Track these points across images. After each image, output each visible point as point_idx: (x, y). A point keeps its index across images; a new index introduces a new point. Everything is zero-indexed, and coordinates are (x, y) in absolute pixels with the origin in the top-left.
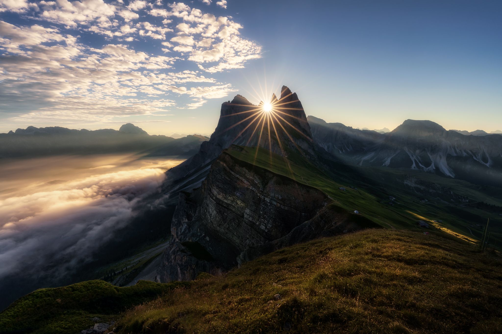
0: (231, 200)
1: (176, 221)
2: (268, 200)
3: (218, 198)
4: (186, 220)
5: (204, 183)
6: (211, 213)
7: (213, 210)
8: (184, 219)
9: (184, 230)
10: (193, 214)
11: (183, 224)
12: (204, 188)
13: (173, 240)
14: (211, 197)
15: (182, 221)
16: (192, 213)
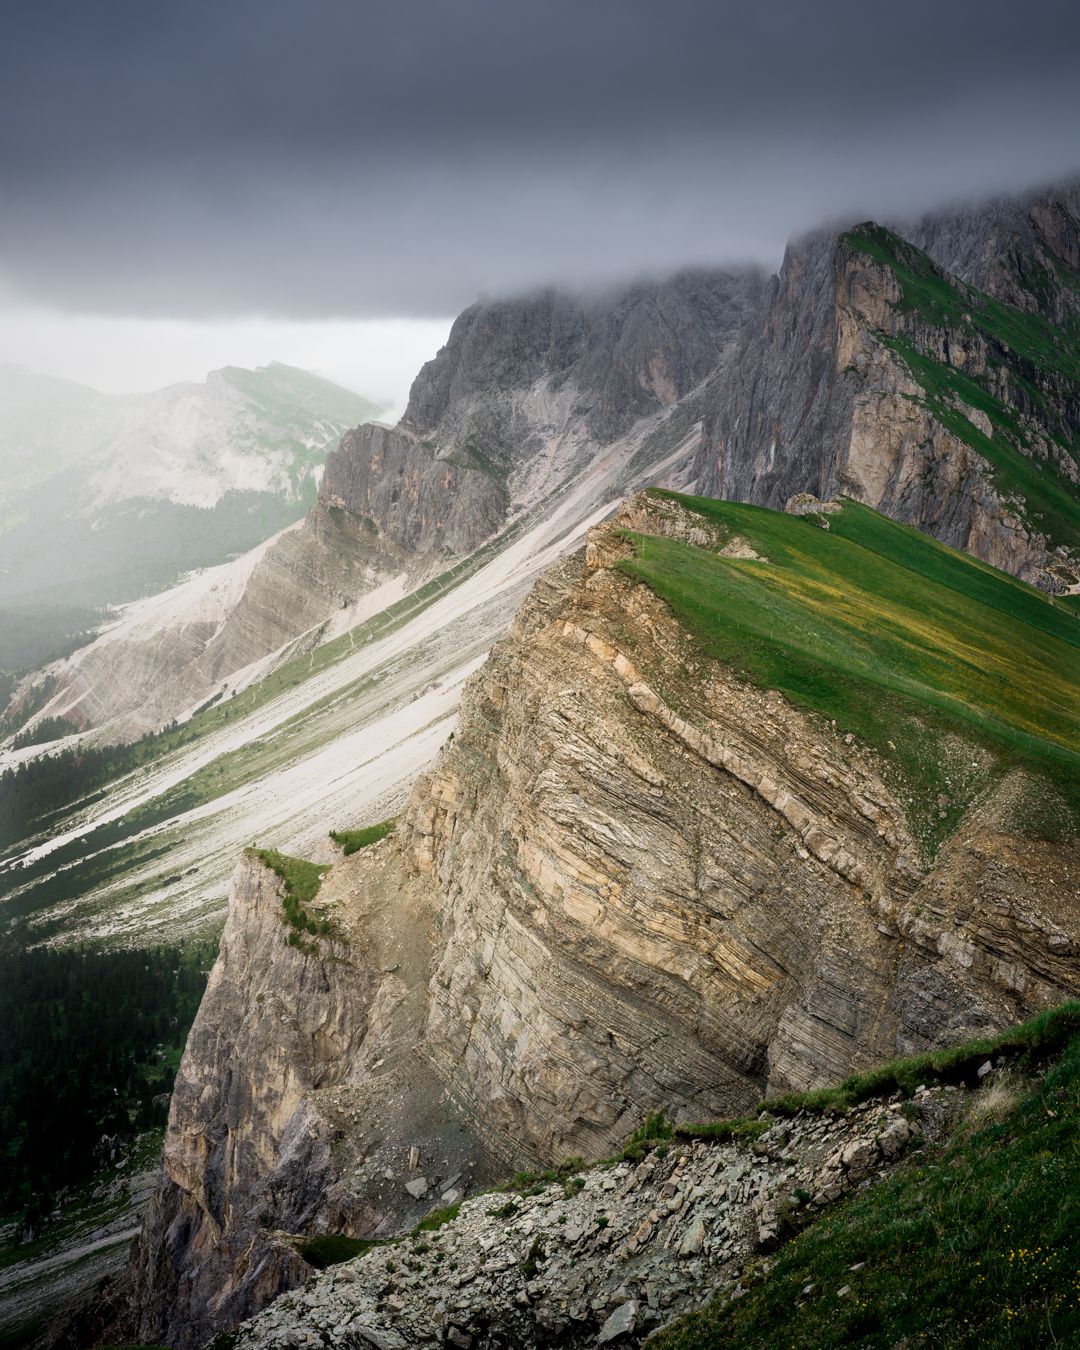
0: (669, 938)
1: (205, 1079)
2: (965, 951)
3: (571, 921)
4: (291, 1076)
5: (435, 789)
6: (507, 1030)
7: (524, 1010)
8: (273, 1066)
9: (299, 1149)
10: (342, 1032)
11: (262, 1107)
12: (432, 834)
13: (172, 1231)
14: (516, 909)
15: (260, 1081)
16: (335, 1026)
